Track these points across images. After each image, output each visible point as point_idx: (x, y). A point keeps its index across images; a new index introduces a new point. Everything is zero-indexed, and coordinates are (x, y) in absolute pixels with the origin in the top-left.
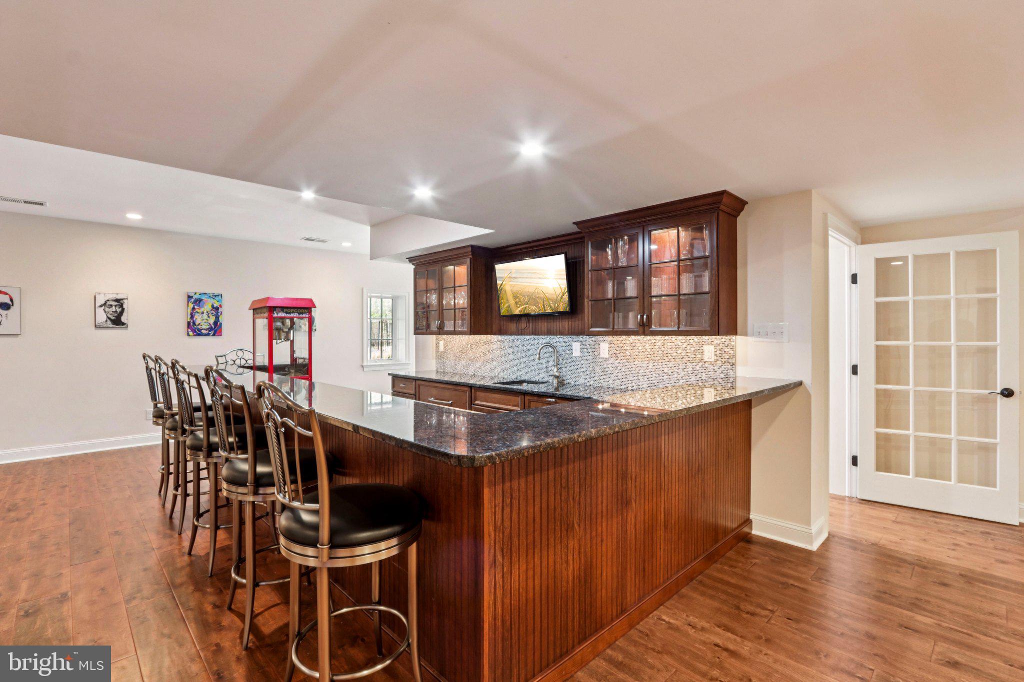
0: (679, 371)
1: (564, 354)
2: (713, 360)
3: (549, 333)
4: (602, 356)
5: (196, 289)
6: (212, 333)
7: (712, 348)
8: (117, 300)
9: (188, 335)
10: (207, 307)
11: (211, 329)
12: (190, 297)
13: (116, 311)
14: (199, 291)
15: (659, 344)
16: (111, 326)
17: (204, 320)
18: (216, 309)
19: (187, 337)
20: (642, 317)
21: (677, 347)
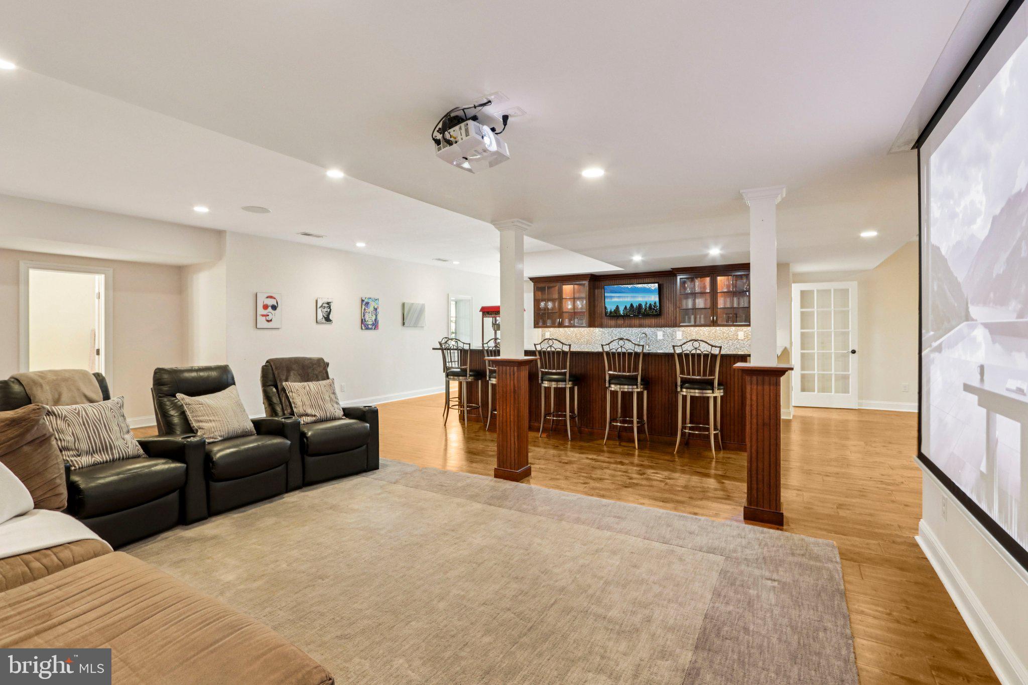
0: (725, 345)
1: (651, 338)
2: (743, 338)
3: (640, 326)
4: (677, 338)
5: (365, 295)
6: (374, 327)
7: (743, 332)
8: (328, 303)
9: (362, 329)
10: (371, 309)
11: (373, 324)
12: (363, 301)
13: (327, 311)
14: (368, 296)
15: (713, 331)
16: (325, 322)
17: (370, 319)
18: (376, 309)
19: (361, 330)
20: (713, 318)
21: (724, 333)
